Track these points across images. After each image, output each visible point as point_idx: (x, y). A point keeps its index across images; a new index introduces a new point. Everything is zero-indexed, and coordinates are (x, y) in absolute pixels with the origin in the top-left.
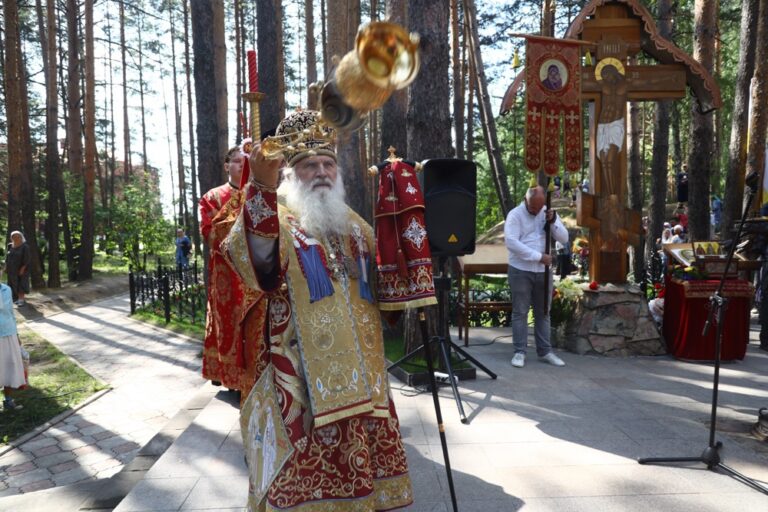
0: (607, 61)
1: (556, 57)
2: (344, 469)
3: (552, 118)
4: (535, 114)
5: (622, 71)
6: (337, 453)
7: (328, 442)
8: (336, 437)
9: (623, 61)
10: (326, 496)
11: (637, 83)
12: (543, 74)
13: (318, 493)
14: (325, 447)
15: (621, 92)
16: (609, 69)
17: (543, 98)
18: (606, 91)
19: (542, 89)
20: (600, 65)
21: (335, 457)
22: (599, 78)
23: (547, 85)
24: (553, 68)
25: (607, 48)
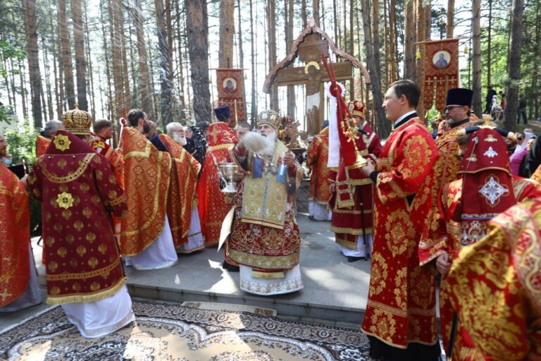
0: (311, 63)
1: (231, 77)
2: (262, 245)
5: (318, 68)
6: (259, 239)
7: (257, 235)
8: (259, 234)
9: (319, 62)
10: (254, 253)
11: (326, 74)
12: (225, 85)
13: (251, 252)
14: (255, 236)
15: (318, 78)
16: (311, 67)
17: (226, 95)
18: (310, 79)
19: (225, 91)
20: (307, 66)
21: (259, 240)
22: (307, 72)
23: (227, 90)
24: (229, 82)
25: (311, 57)
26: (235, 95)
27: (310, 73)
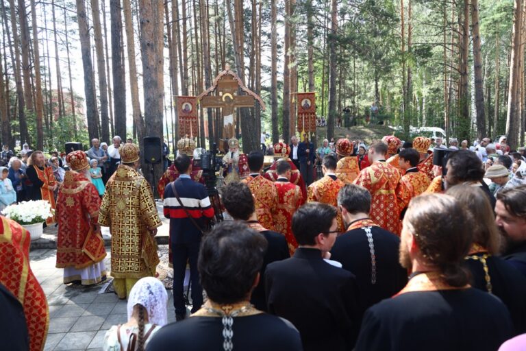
0: (227, 94)
3: (188, 120)
4: (182, 120)
5: (232, 98)
9: (232, 94)
11: (237, 102)
12: (184, 107)
15: (232, 105)
16: (227, 97)
17: (184, 115)
18: (226, 104)
19: (183, 112)
20: (224, 96)
22: (224, 100)
23: (185, 111)
24: (186, 105)
25: (226, 90)
26: (191, 115)
27: (226, 101)
